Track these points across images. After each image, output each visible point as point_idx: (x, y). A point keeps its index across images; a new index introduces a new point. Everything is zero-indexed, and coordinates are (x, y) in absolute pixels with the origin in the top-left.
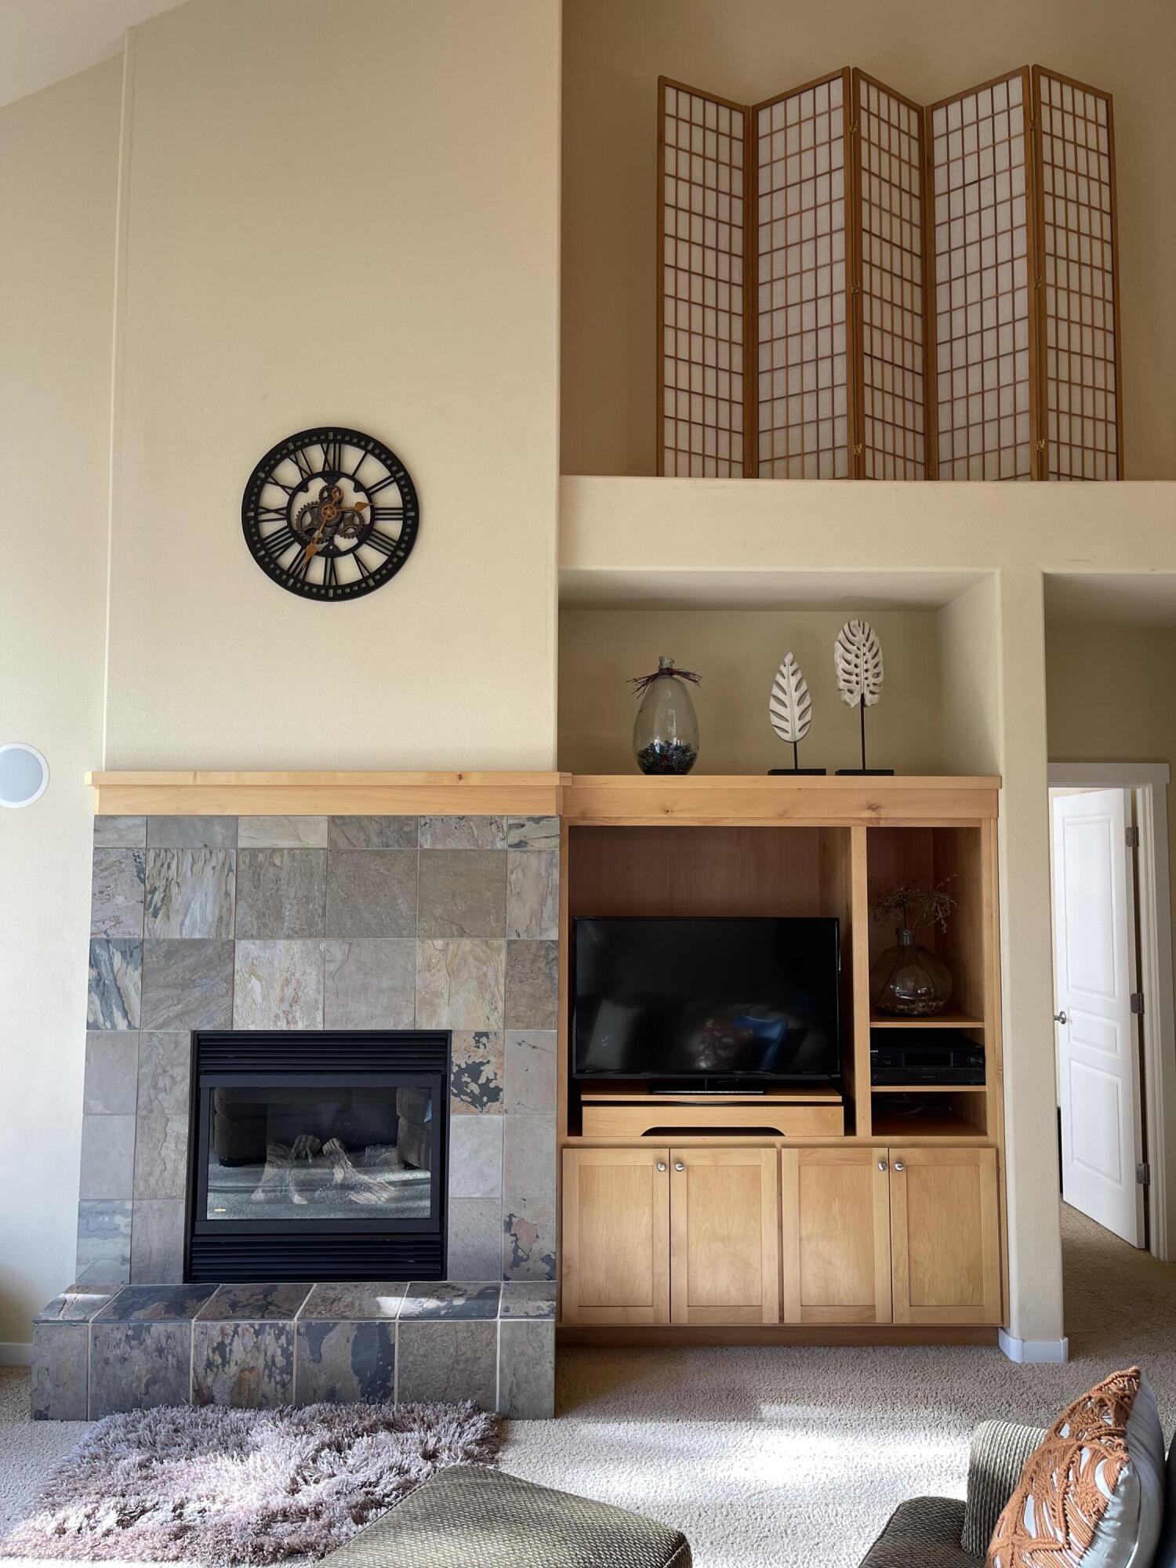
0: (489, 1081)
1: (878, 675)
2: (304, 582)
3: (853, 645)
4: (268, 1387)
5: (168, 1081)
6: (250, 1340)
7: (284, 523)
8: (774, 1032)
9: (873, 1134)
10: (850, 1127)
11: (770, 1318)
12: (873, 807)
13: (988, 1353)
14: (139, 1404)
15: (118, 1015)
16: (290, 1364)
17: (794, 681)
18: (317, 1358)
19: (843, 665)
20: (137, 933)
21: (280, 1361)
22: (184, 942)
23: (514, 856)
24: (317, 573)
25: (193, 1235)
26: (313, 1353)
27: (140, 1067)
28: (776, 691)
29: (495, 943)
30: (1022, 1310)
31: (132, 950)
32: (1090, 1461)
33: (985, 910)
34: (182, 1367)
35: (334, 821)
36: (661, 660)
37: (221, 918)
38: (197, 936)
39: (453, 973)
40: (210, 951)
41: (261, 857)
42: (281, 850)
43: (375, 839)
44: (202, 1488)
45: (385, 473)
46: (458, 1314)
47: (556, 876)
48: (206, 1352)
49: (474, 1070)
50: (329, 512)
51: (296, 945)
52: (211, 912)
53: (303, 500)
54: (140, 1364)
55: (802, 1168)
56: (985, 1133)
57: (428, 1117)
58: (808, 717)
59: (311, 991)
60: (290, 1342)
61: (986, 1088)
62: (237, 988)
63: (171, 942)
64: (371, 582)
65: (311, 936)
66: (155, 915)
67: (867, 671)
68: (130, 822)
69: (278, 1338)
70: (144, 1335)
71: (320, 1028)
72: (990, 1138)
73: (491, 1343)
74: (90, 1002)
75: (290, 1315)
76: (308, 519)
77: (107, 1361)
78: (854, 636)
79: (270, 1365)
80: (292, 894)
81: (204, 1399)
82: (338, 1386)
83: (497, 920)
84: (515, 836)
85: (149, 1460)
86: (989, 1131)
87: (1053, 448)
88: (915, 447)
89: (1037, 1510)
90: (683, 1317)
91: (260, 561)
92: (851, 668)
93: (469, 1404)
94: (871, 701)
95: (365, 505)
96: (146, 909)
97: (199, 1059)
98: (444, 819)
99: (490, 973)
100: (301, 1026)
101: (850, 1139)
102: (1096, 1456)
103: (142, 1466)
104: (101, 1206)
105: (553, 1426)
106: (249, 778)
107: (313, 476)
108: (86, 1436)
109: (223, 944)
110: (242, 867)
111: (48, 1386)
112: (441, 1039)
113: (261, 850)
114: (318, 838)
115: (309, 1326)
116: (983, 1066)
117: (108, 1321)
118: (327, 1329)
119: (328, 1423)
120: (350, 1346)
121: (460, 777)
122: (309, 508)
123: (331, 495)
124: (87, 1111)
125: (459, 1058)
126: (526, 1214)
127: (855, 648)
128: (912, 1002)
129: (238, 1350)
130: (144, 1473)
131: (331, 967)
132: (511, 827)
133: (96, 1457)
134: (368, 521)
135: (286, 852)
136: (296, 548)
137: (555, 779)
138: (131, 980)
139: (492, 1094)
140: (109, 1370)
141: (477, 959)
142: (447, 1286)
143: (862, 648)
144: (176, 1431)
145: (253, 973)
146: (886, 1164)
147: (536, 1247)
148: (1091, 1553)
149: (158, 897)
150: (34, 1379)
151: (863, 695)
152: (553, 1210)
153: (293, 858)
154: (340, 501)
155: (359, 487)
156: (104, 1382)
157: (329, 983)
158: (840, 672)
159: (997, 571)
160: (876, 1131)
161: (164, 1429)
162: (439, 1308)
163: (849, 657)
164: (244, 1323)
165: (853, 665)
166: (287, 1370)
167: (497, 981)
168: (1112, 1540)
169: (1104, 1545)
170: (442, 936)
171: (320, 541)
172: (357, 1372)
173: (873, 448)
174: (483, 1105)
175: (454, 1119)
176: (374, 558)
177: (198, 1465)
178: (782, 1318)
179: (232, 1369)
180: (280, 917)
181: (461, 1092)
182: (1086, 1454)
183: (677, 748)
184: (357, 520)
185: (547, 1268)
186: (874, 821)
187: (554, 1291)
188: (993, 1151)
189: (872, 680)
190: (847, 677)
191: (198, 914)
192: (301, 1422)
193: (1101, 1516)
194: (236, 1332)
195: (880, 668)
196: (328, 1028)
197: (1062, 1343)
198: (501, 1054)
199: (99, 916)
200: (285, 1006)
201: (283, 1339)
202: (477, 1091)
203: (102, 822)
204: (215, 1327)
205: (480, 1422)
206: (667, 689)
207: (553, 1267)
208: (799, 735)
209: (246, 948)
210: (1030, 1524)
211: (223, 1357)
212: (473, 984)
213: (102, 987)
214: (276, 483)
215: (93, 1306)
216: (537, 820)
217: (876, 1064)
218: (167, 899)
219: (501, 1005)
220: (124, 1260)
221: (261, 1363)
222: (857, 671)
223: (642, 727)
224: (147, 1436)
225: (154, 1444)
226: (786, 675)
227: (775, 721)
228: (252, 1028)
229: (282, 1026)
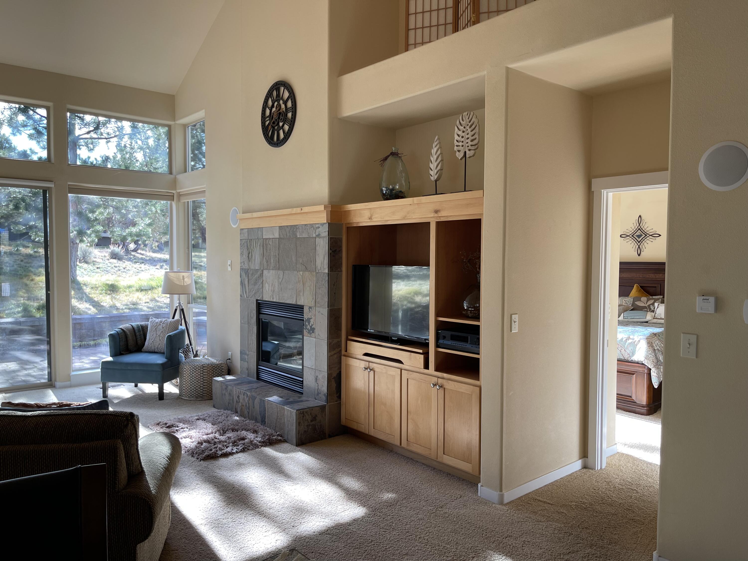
0: (312, 325)
2: (273, 141)
3: (463, 126)
4: (246, 412)
5: (253, 315)
6: (243, 397)
7: (269, 121)
10: (427, 366)
12: (436, 212)
14: (227, 409)
15: (244, 293)
17: (436, 150)
18: (254, 406)
20: (247, 267)
21: (247, 405)
22: (255, 270)
23: (317, 239)
24: (276, 137)
25: (259, 365)
27: (248, 310)
28: (431, 158)
29: (313, 274)
31: (246, 272)
34: (233, 400)
35: (281, 228)
37: (261, 262)
38: (257, 268)
39: (304, 284)
40: (259, 273)
41: (267, 242)
43: (288, 234)
45: (289, 94)
46: (279, 403)
48: (236, 397)
49: (309, 320)
50: (277, 114)
51: (274, 272)
53: (273, 111)
54: (227, 397)
55: (408, 380)
58: (438, 168)
59: (276, 287)
60: (249, 400)
61: (480, 356)
62: (264, 286)
63: (252, 270)
64: (286, 139)
65: (276, 269)
66: (250, 261)
68: (244, 231)
69: (247, 397)
72: (479, 382)
74: (240, 288)
75: (252, 392)
77: (222, 394)
78: (464, 121)
80: (273, 254)
82: (257, 417)
83: (314, 264)
84: (317, 232)
86: (480, 379)
90: (372, 432)
91: (265, 136)
92: (460, 139)
95: (284, 109)
96: (248, 259)
97: (257, 309)
98: (302, 226)
99: (312, 285)
101: (426, 371)
104: (243, 352)
106: (261, 214)
107: (275, 101)
109: (261, 271)
110: (264, 245)
111: (215, 398)
112: (301, 308)
113: (267, 239)
114: (276, 235)
115: (252, 395)
118: (255, 398)
120: (259, 405)
121: (302, 209)
123: (278, 107)
124: (241, 322)
125: (306, 315)
126: (320, 377)
131: (280, 280)
132: (317, 228)
134: (285, 114)
135: (271, 239)
136: (272, 129)
138: (246, 282)
139: (312, 330)
140: (223, 397)
141: (309, 279)
143: (466, 127)
145: (266, 281)
147: (322, 389)
150: (213, 396)
151: (465, 152)
152: (327, 377)
153: (273, 241)
155: (283, 102)
156: (222, 400)
157: (280, 286)
158: (455, 142)
159: (486, 73)
160: (436, 369)
163: (460, 133)
164: (242, 391)
166: (249, 408)
167: (313, 288)
170: (302, 270)
171: (276, 125)
172: (260, 414)
174: (311, 334)
175: (305, 338)
176: (287, 128)
178: (401, 443)
179: (240, 404)
180: (271, 263)
181: (306, 328)
185: (325, 399)
186: (438, 218)
188: (479, 388)
190: (458, 144)
191: (257, 261)
196: (280, 301)
198: (315, 315)
199: (241, 261)
200: (272, 293)
202: (310, 328)
203: (240, 231)
209: (265, 273)
211: (239, 400)
212: (308, 288)
213: (242, 283)
214: (268, 107)
216: (322, 225)
218: (252, 256)
219: (314, 297)
220: (247, 369)
222: (463, 139)
227: (430, 171)
228: (266, 299)
229: (272, 299)
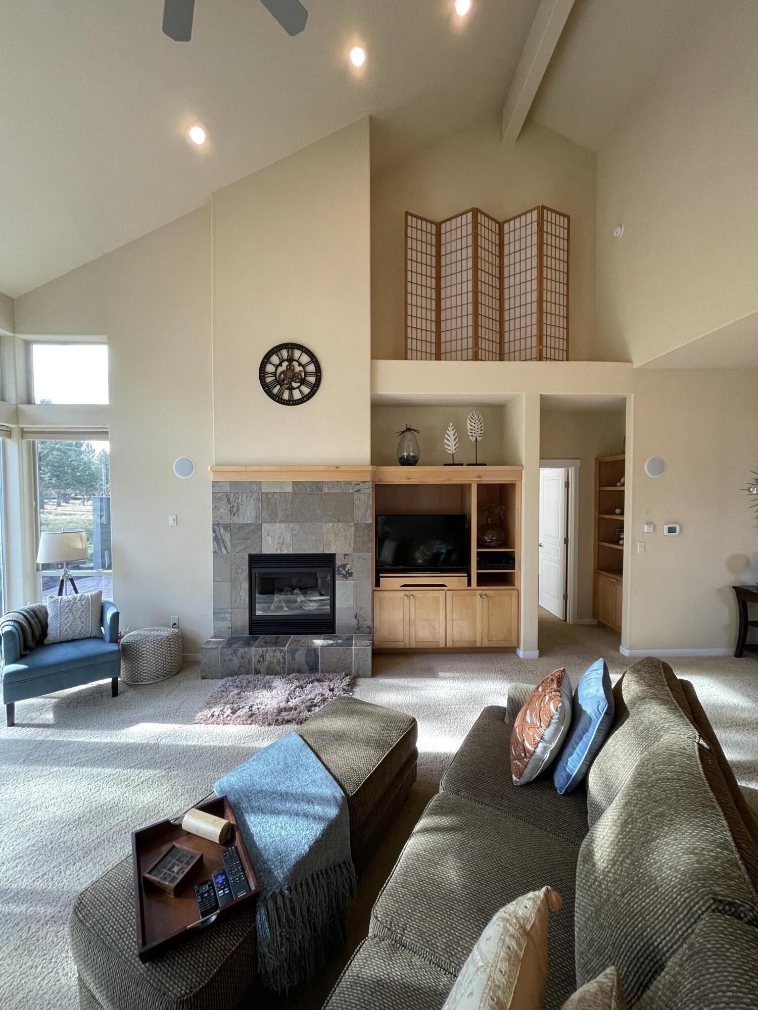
0: (349, 570)
1: (482, 430)
2: (282, 399)
4: (278, 668)
5: (241, 571)
6: (272, 654)
7: (274, 378)
8: (444, 551)
10: (469, 584)
11: (442, 645)
12: (479, 477)
13: (513, 656)
14: (236, 674)
15: (223, 549)
16: (285, 661)
17: (453, 432)
18: (294, 659)
19: (470, 427)
20: (229, 521)
21: (282, 660)
22: (244, 524)
23: (356, 495)
24: (286, 396)
25: (251, 620)
26: (292, 657)
27: (231, 566)
28: (446, 436)
29: (350, 524)
30: (524, 641)
31: (227, 527)
32: (548, 700)
33: (517, 512)
34: (250, 662)
35: (294, 482)
36: (407, 425)
37: (257, 516)
38: (249, 522)
39: (336, 535)
40: (253, 527)
41: (270, 495)
42: (276, 493)
43: (308, 489)
44: (258, 701)
45: (309, 360)
46: (340, 645)
47: (371, 500)
48: (257, 658)
49: (344, 566)
50: (290, 374)
51: (282, 525)
52: (253, 515)
53: (280, 369)
54: (236, 661)
56: (514, 585)
57: (328, 579)
58: (457, 445)
59: (288, 539)
60: (285, 654)
61: (515, 571)
62: (263, 540)
63: (240, 524)
64: (305, 399)
65: (287, 522)
66: (234, 515)
67: (478, 429)
68: (224, 484)
69: (281, 653)
70: (237, 652)
71: (292, 553)
72: (516, 587)
73: (350, 654)
74: (213, 545)
75: (284, 646)
76: (282, 376)
77: (225, 660)
79: (279, 662)
80: (280, 508)
81: (257, 672)
82: (301, 668)
83: (351, 516)
84: (356, 488)
85: (240, 692)
86: (516, 585)
87: (544, 348)
88: (496, 348)
89: (531, 715)
90: (413, 645)
91: (266, 391)
92: (472, 428)
93: (344, 673)
94: (479, 439)
95: (302, 371)
96: (231, 513)
97: (251, 563)
98: (331, 482)
99: (349, 534)
100: (285, 552)
101: (469, 588)
102: (550, 699)
103: (238, 694)
104: (220, 611)
105: (371, 680)
106: (265, 468)
107: (284, 361)
108: (220, 684)
109: (258, 525)
110: (263, 499)
111: (206, 668)
112: (333, 556)
113: (270, 493)
114: (289, 489)
115: (291, 649)
116: (514, 563)
117: (225, 648)
118: (297, 650)
119: (298, 680)
120: (304, 655)
121: (337, 468)
122: (283, 372)
123: (290, 368)
124: (214, 581)
125: (338, 562)
126: (361, 613)
128: (491, 542)
129: (268, 657)
130: (239, 696)
131: (294, 533)
132: (355, 485)
133: (223, 691)
134: (303, 377)
135: (278, 494)
136: (278, 387)
137: (370, 468)
138: (227, 537)
139: (350, 574)
140: (226, 663)
141: (344, 529)
142: (335, 636)
144: (249, 682)
145: (268, 534)
146: (481, 596)
147: (365, 623)
148: (548, 729)
149: (235, 509)
150: (201, 667)
151: (476, 437)
152: (371, 611)
153: (281, 496)
154: (294, 370)
155: (300, 365)
156: (225, 667)
157: (294, 538)
159: (524, 393)
160: (478, 585)
161: (245, 682)
162: (333, 644)
163: (472, 424)
164: (269, 649)
166: (284, 663)
167: (351, 537)
168: (555, 725)
169: (552, 727)
170: (332, 522)
171: (287, 384)
172: (307, 664)
173: (481, 349)
174: (347, 578)
175: (337, 582)
176: (306, 390)
177: (256, 693)
178: (446, 645)
179: (266, 663)
180: (277, 516)
181: (340, 574)
182: (547, 698)
183: (412, 456)
184: (300, 377)
185: (369, 630)
186: (480, 482)
187: (371, 638)
188: (517, 591)
189: (480, 432)
191: (249, 515)
192: (289, 679)
193: (552, 718)
194: (267, 651)
195: (482, 428)
196: (295, 553)
197: (537, 652)
198: (353, 561)
199: (215, 515)
200: (280, 546)
201: (282, 654)
202: (345, 573)
203: (215, 483)
204: (260, 650)
205: (348, 679)
206: (408, 435)
207: (371, 630)
208: (454, 452)
209: (264, 526)
210: (528, 719)
211: (263, 659)
212: (343, 538)
213: (217, 539)
214: (271, 363)
215: (220, 643)
216: (364, 482)
217: (478, 563)
218: (238, 509)
219: (352, 545)
220: (229, 628)
221: (276, 661)
223: (400, 448)
224: (240, 685)
225: (242, 687)
226: (450, 431)
227: (446, 447)
228: (269, 553)
229: (279, 552)
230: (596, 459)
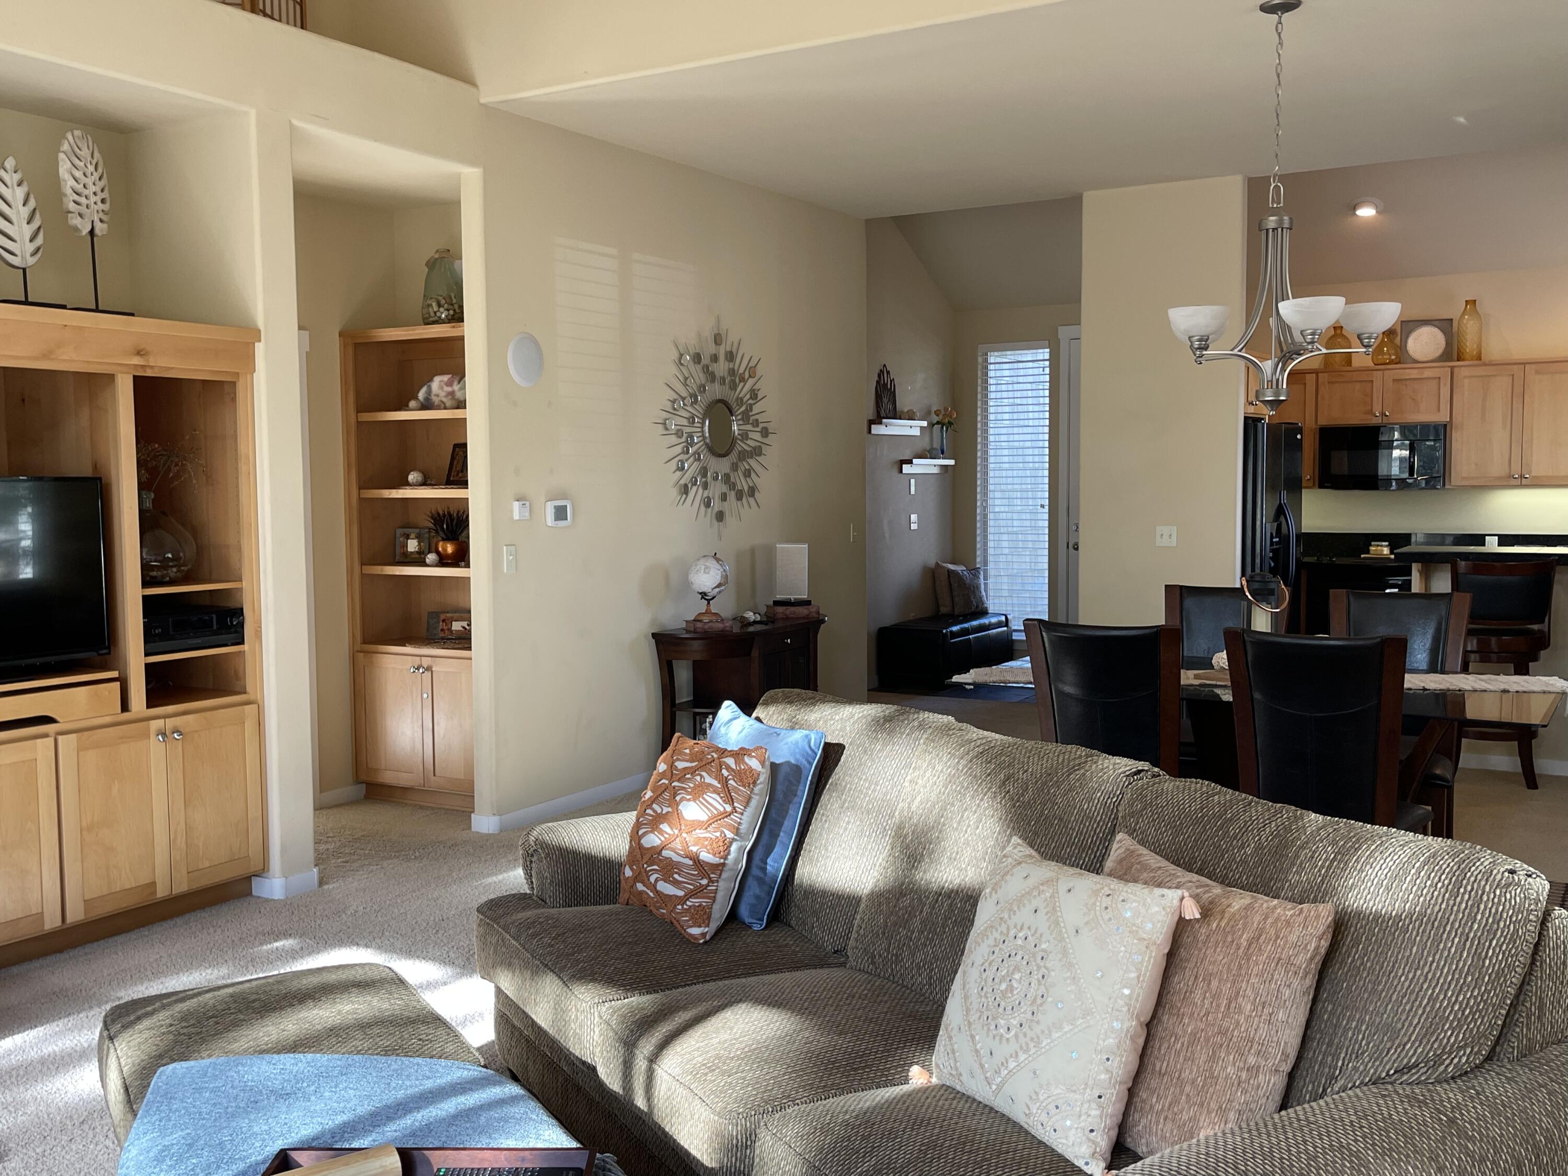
1: (105, 201)
3: (81, 161)
9: (148, 707)
10: (125, 703)
11: (52, 922)
12: (139, 353)
19: (71, 182)
30: (284, 849)
55: (81, 753)
56: (245, 691)
67: (95, 194)
72: (250, 695)
78: (80, 149)
86: (249, 688)
92: (79, 187)
94: (101, 230)
101: (126, 716)
116: (241, 626)
127: (82, 164)
143: (89, 165)
146: (163, 734)
151: (92, 222)
158: (69, 191)
159: (251, 112)
165: (82, 185)
178: (64, 921)
186: (139, 369)
188: (254, 708)
189: (101, 206)
190: (76, 197)
195: (105, 195)
197: (314, 872)
208: (30, 261)
217: (149, 637)
222: (86, 192)
226: (9, 184)
230: (341, 334)
